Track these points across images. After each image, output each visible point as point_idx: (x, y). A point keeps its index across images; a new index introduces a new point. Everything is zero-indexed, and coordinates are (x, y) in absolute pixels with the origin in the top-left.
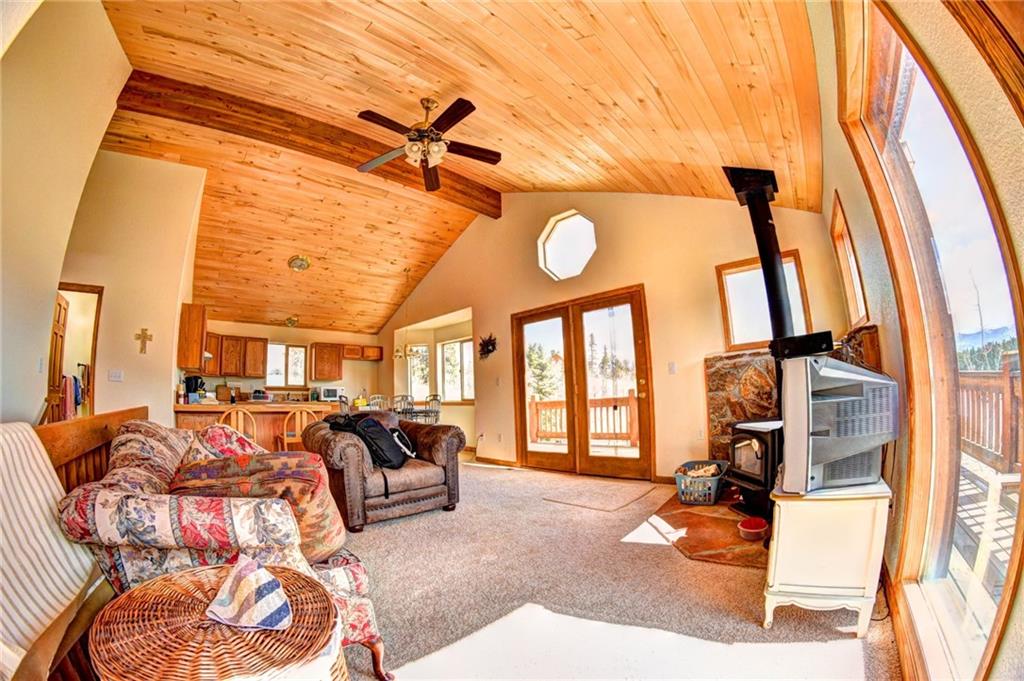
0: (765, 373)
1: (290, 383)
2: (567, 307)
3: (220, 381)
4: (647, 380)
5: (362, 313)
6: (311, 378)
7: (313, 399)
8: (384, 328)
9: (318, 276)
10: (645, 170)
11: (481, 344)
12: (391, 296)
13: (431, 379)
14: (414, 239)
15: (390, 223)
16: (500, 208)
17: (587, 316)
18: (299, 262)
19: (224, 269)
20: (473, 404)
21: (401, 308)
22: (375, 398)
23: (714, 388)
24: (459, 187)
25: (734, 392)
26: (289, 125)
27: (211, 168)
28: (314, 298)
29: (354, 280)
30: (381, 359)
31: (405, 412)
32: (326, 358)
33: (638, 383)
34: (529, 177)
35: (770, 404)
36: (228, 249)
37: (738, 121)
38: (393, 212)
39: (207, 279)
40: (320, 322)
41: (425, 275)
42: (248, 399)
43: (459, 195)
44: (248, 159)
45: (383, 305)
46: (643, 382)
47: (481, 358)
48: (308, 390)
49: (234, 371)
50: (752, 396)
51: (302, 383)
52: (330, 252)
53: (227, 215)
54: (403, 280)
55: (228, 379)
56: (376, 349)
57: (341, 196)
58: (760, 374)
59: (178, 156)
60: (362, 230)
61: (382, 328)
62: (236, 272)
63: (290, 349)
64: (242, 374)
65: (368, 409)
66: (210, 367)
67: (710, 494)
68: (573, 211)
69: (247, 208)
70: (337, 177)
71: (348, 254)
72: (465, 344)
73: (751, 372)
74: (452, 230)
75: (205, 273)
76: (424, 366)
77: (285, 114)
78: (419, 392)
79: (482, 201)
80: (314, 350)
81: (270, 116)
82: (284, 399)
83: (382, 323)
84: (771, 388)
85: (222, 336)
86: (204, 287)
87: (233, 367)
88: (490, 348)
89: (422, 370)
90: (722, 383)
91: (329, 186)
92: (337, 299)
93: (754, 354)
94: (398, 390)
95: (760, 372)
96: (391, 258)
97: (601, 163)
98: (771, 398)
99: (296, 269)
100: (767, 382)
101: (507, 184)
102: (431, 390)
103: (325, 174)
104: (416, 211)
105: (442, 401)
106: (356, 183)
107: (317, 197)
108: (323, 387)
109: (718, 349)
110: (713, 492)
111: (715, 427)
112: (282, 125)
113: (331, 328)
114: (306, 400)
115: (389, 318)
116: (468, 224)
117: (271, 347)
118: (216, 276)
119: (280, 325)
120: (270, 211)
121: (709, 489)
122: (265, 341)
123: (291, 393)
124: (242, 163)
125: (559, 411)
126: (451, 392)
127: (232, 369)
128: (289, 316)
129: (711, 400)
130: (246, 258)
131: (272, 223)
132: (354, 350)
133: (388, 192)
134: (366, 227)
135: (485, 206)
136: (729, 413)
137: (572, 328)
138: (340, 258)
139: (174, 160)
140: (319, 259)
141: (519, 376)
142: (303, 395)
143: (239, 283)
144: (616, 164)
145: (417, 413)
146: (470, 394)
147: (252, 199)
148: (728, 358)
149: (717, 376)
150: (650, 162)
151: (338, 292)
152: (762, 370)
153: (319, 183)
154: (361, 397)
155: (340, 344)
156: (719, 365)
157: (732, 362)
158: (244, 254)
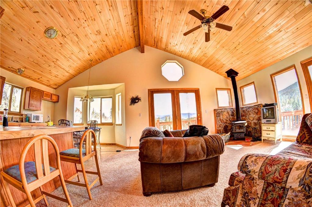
1: (12, 110)
2: (174, 90)
4: (200, 114)
5: (56, 76)
6: (24, 108)
7: (26, 121)
8: (62, 86)
9: (53, 47)
11: (132, 99)
16: (144, 50)
17: (180, 94)
25: (221, 117)
29: (68, 56)
30: (58, 102)
32: (35, 97)
33: (197, 115)
41: (95, 65)
45: (69, 74)
47: (131, 105)
48: (22, 115)
50: (225, 118)
51: (19, 111)
52: (71, 35)
54: (86, 64)
56: (56, 96)
57: (105, 9)
63: (14, 88)
68: (175, 61)
74: (120, 50)
80: (28, 92)
88: (137, 101)
93: (225, 109)
95: (226, 113)
100: (228, 115)
109: (216, 107)
113: (38, 80)
114: (22, 121)
115: (66, 82)
116: (126, 50)
123: (13, 116)
132: (48, 95)
136: (220, 122)
137: (176, 97)
138: (71, 40)
140: (63, 36)
142: (20, 118)
149: (218, 113)
151: (55, 60)
154: (50, 121)
155: (42, 91)
156: (218, 111)
157: (221, 110)
158: (27, 8)
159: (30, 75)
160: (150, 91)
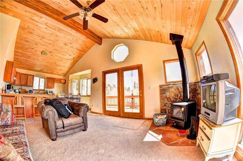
0: (177, 90)
1: (40, 89)
2: (119, 70)
3: (20, 87)
4: (142, 91)
5: (61, 70)
6: (46, 87)
7: (46, 93)
8: (66, 75)
9: (49, 58)
10: (147, 33)
11: (93, 80)
12: (69, 65)
13: (79, 89)
14: (77, 49)
15: (71, 43)
16: (102, 42)
17: (124, 72)
18: (44, 53)
19: (23, 53)
20: (90, 96)
21: (71, 69)
22: (63, 94)
23: (162, 94)
24: (91, 35)
25: (168, 94)
26: (46, 8)
27: (22, 20)
28: (48, 64)
29: (59, 59)
30: (65, 83)
31: (71, 98)
32: (50, 82)
33: (140, 92)
34: (112, 33)
35: (178, 98)
36: (24, 47)
37: (181, 18)
38: (72, 40)
39: (18, 55)
40: (49, 71)
41: (79, 60)
42: (28, 92)
43: (91, 37)
44: (33, 18)
45: (67, 68)
46: (141, 91)
47: (93, 83)
48: (45, 91)
49: (24, 84)
50: (173, 96)
51: (43, 89)
52: (53, 51)
53: (25, 36)
54: (73, 61)
55: (22, 86)
56: (64, 80)
57: (58, 33)
58: (175, 90)
59: (13, 14)
60: (62, 45)
61: (66, 74)
62: (26, 54)
63: (41, 79)
64: (26, 85)
65: (61, 97)
66: (17, 82)
67: (164, 123)
68: (123, 44)
69: (31, 34)
70: (58, 27)
71: (58, 51)
72: (88, 80)
73: (173, 89)
74: (88, 48)
75: (17, 54)
76: (77, 86)
77: (46, 5)
78: (75, 93)
79: (97, 40)
80: (47, 79)
81: (41, 4)
82: (38, 93)
83: (66, 73)
84: (178, 94)
85: (21, 73)
86: (17, 58)
87: (24, 83)
88: (96, 81)
89: (76, 87)
90: (164, 92)
91: (55, 30)
92: (54, 65)
93: (174, 84)
94: (70, 91)
95: (175, 89)
96: (70, 54)
97: (135, 29)
98: (178, 96)
99: (43, 55)
100: (177, 92)
101: (105, 35)
102: (78, 92)
103: (54, 26)
104: (79, 41)
105: (81, 95)
106: (63, 30)
107: (51, 33)
108: (49, 90)
109: (163, 83)
110: (165, 123)
111: (162, 104)
112: (44, 7)
113: (52, 73)
114: (44, 94)
115: (68, 72)
116: (92, 46)
117: (35, 78)
118: (20, 55)
119: (38, 71)
120: (37, 36)
121: (164, 122)
122: (33, 76)
123: (40, 91)
124: (31, 19)
125: (115, 99)
126: (84, 93)
127: (23, 83)
128: (41, 69)
129: (161, 97)
130: (29, 50)
131: (37, 39)
132: (58, 80)
133: (71, 34)
134: (64, 44)
135: (98, 41)
136: (166, 100)
137: (120, 76)
138: (56, 53)
139: (11, 16)
140: (50, 52)
141: (104, 89)
142: (43, 92)
143: (27, 58)
144: (139, 30)
145: (74, 99)
146: (89, 93)
147: (32, 31)
148: (166, 85)
149: (163, 90)
150: (149, 30)
151: (54, 63)
152: (176, 89)
153: (52, 28)
154: (59, 93)
155: (54, 78)
156: (164, 87)
157: (167, 86)
158: (29, 49)
159: (47, 72)
160: (104, 73)
